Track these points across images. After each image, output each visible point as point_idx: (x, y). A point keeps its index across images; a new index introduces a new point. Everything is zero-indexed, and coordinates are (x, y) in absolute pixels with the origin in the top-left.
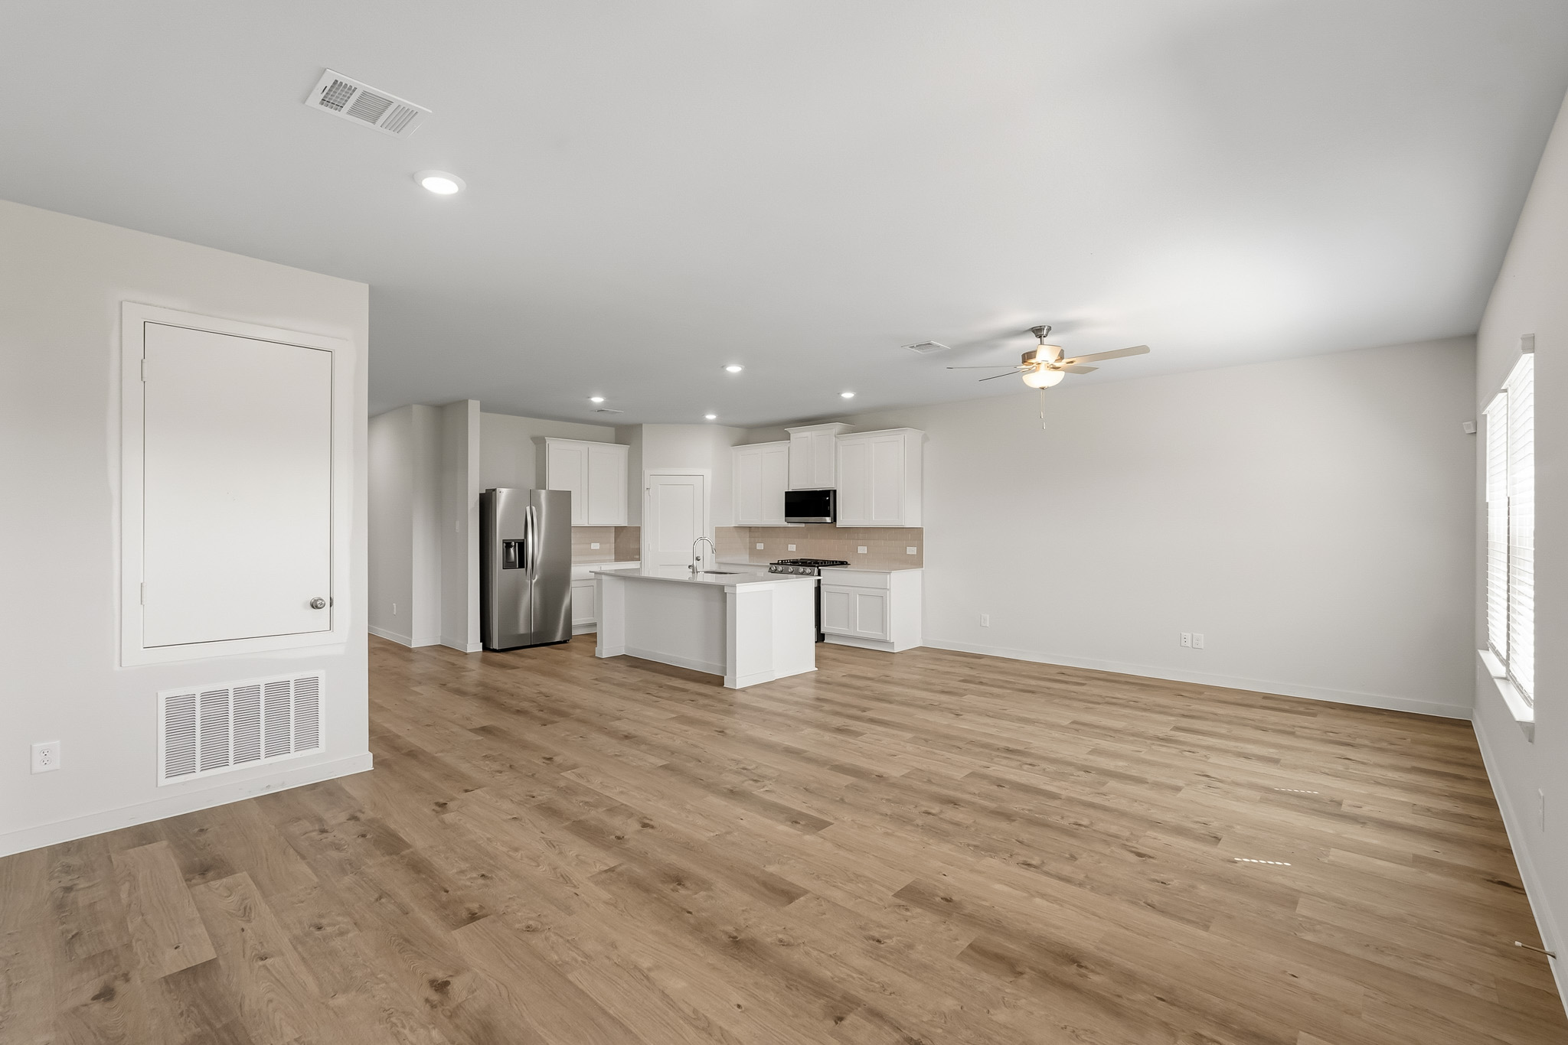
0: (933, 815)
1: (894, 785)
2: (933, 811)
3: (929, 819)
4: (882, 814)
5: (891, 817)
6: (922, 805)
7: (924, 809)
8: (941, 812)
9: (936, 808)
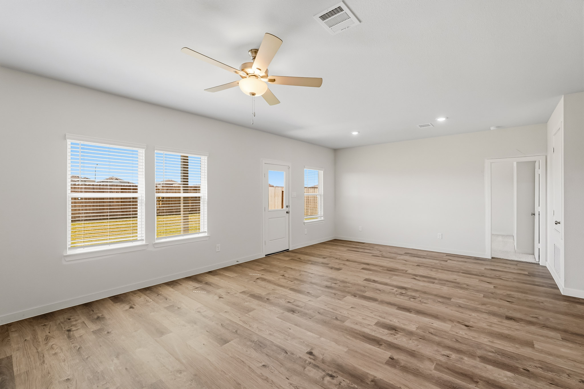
0: (334, 283)
1: (349, 293)
2: (334, 284)
3: (335, 282)
4: (349, 283)
5: (347, 283)
6: (337, 286)
7: (337, 285)
8: (331, 284)
9: (333, 285)
